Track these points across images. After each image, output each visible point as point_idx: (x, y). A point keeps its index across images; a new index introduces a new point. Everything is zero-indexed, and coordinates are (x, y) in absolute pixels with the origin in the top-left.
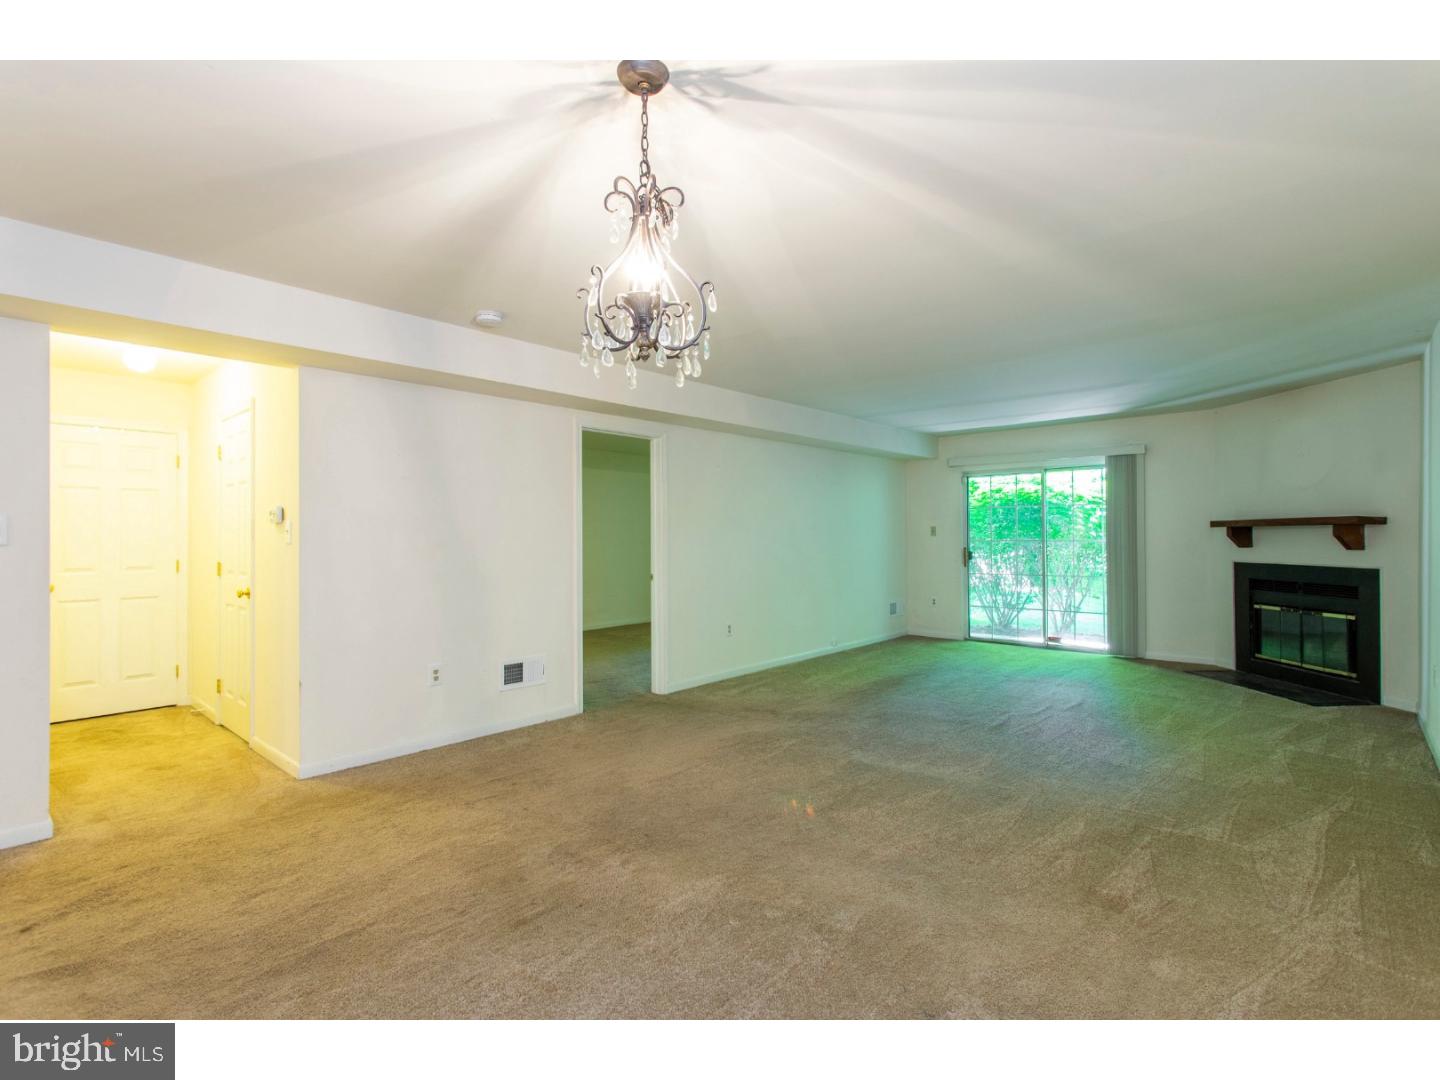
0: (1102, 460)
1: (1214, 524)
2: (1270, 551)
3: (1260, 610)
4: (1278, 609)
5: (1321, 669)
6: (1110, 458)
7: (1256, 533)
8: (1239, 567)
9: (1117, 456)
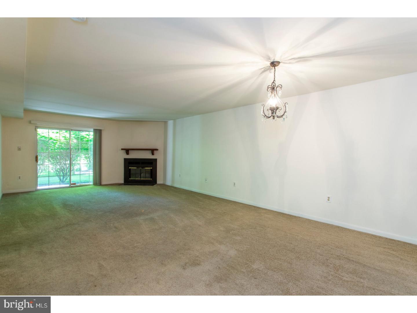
0: (92, 130)
1: (122, 149)
2: (133, 155)
3: (130, 169)
4: (136, 168)
5: (145, 179)
6: (94, 129)
7: (130, 151)
8: (125, 160)
9: (96, 129)
